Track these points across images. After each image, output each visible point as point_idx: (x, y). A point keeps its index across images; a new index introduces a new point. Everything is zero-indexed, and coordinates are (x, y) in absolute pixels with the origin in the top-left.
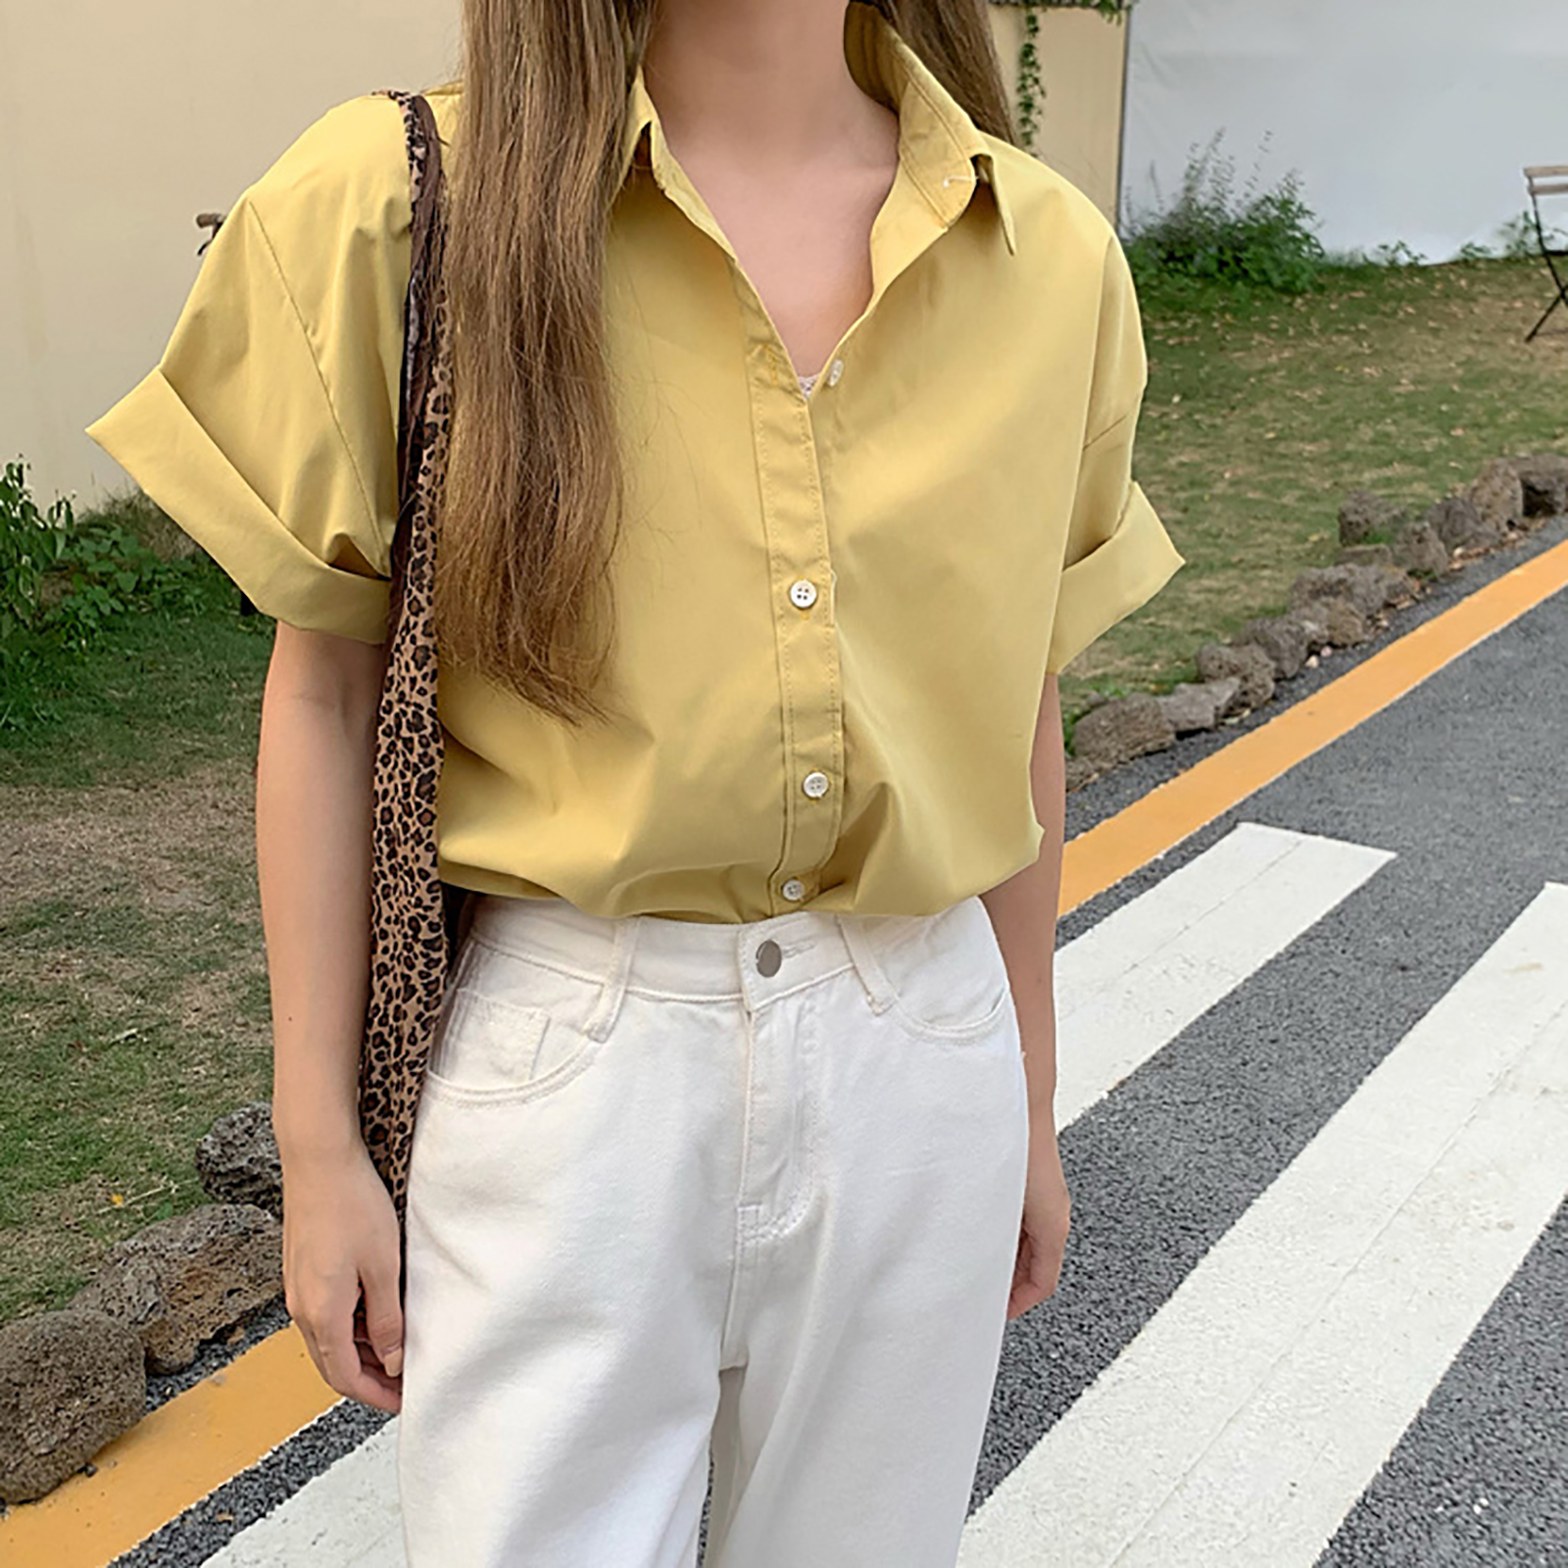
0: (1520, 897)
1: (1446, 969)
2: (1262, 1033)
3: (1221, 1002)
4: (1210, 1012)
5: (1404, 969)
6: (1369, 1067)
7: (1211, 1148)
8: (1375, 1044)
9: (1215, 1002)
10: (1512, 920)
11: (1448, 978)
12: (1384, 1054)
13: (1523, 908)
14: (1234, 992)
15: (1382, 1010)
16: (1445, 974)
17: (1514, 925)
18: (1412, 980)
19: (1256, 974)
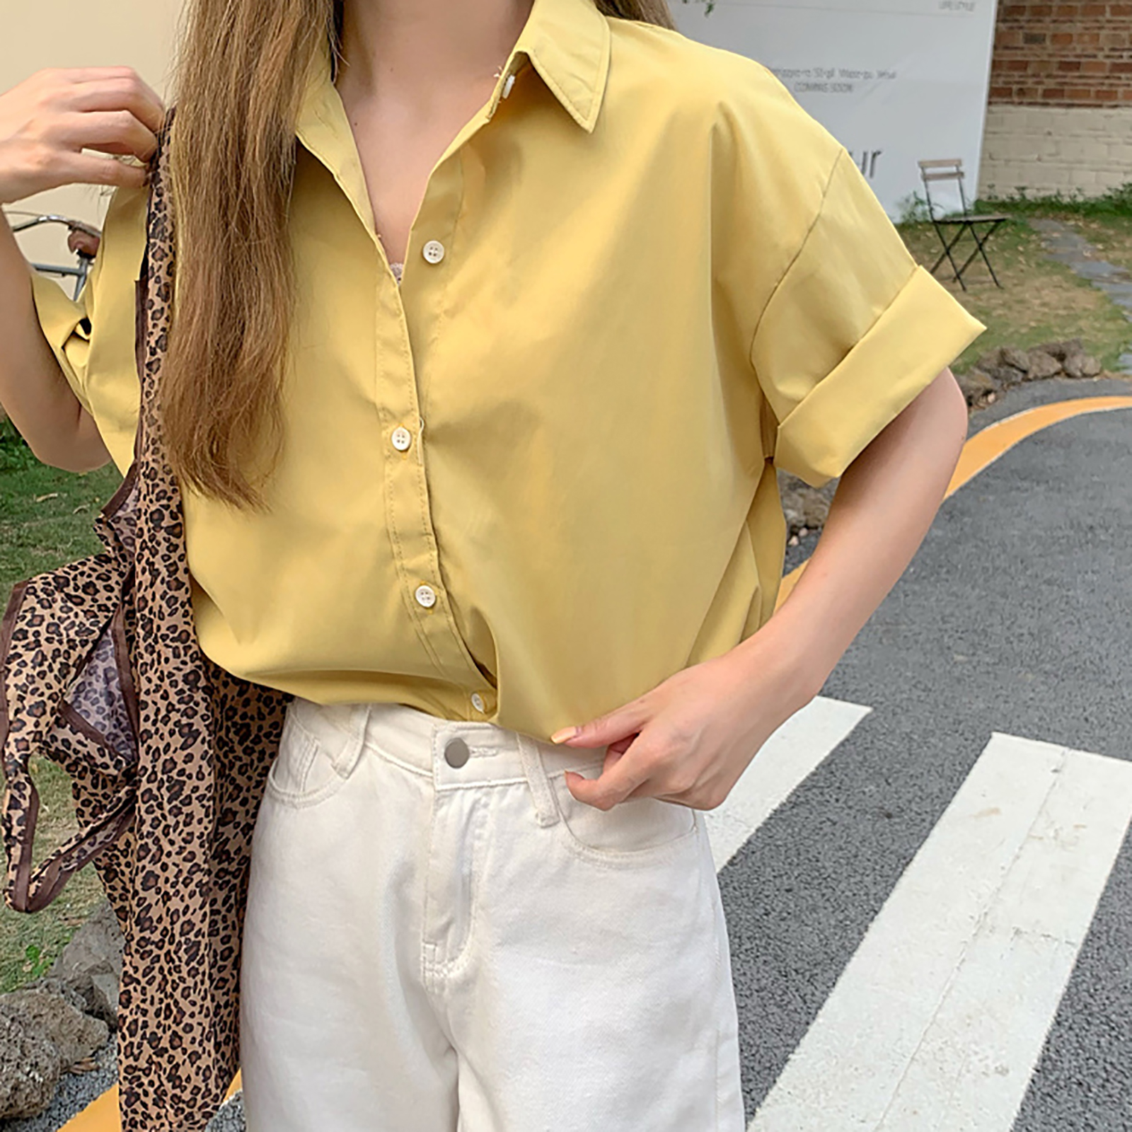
0: (974, 746)
1: (924, 816)
2: (778, 881)
3: (739, 852)
4: (731, 863)
5: (889, 816)
6: (872, 913)
7: (749, 1001)
8: (874, 891)
9: (734, 852)
10: (970, 767)
11: (926, 824)
12: (882, 900)
13: (978, 756)
14: (749, 842)
15: (876, 857)
16: (923, 820)
17: (973, 772)
18: (898, 827)
19: (765, 824)
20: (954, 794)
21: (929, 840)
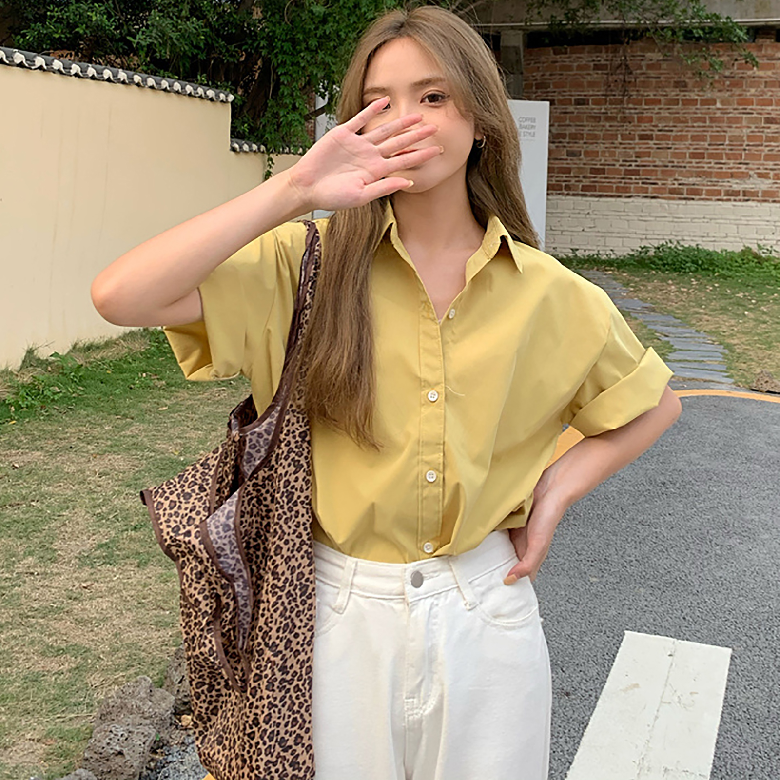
0: (615, 641)
5: (568, 694)
6: (569, 764)
8: (567, 748)
10: (615, 656)
12: (573, 755)
13: (618, 648)
15: (565, 724)
17: (617, 659)
20: (607, 676)
21: (596, 709)
